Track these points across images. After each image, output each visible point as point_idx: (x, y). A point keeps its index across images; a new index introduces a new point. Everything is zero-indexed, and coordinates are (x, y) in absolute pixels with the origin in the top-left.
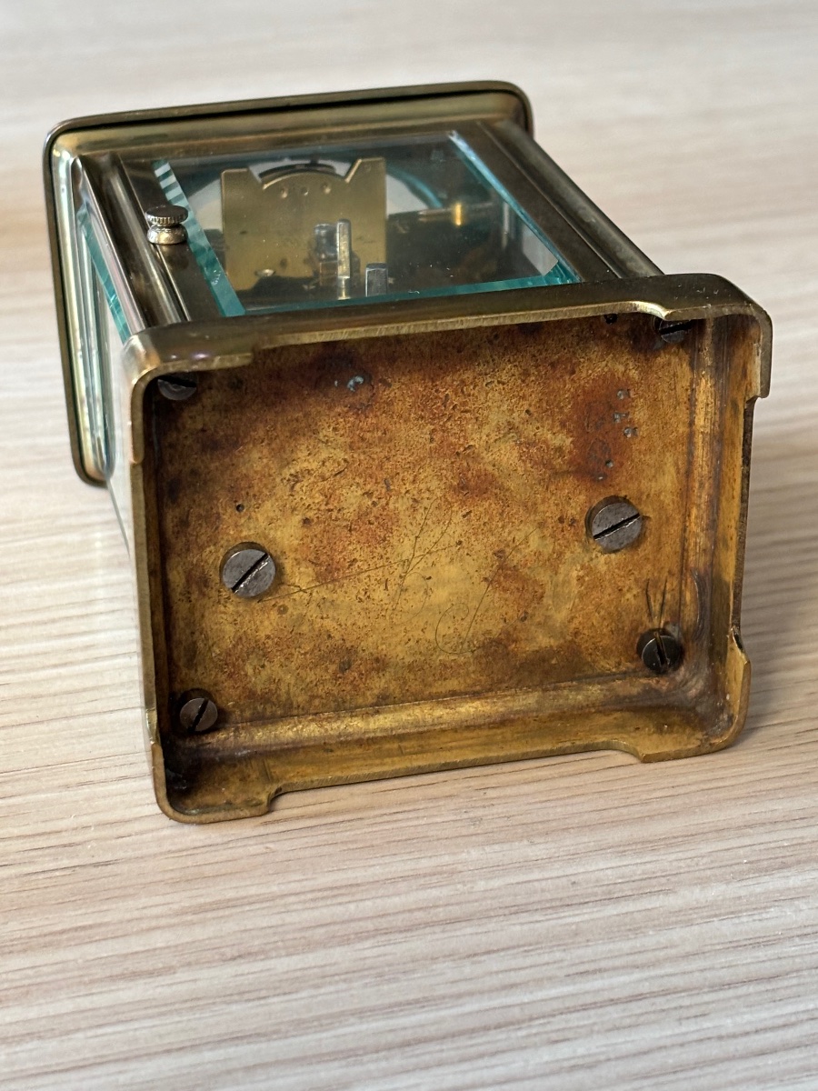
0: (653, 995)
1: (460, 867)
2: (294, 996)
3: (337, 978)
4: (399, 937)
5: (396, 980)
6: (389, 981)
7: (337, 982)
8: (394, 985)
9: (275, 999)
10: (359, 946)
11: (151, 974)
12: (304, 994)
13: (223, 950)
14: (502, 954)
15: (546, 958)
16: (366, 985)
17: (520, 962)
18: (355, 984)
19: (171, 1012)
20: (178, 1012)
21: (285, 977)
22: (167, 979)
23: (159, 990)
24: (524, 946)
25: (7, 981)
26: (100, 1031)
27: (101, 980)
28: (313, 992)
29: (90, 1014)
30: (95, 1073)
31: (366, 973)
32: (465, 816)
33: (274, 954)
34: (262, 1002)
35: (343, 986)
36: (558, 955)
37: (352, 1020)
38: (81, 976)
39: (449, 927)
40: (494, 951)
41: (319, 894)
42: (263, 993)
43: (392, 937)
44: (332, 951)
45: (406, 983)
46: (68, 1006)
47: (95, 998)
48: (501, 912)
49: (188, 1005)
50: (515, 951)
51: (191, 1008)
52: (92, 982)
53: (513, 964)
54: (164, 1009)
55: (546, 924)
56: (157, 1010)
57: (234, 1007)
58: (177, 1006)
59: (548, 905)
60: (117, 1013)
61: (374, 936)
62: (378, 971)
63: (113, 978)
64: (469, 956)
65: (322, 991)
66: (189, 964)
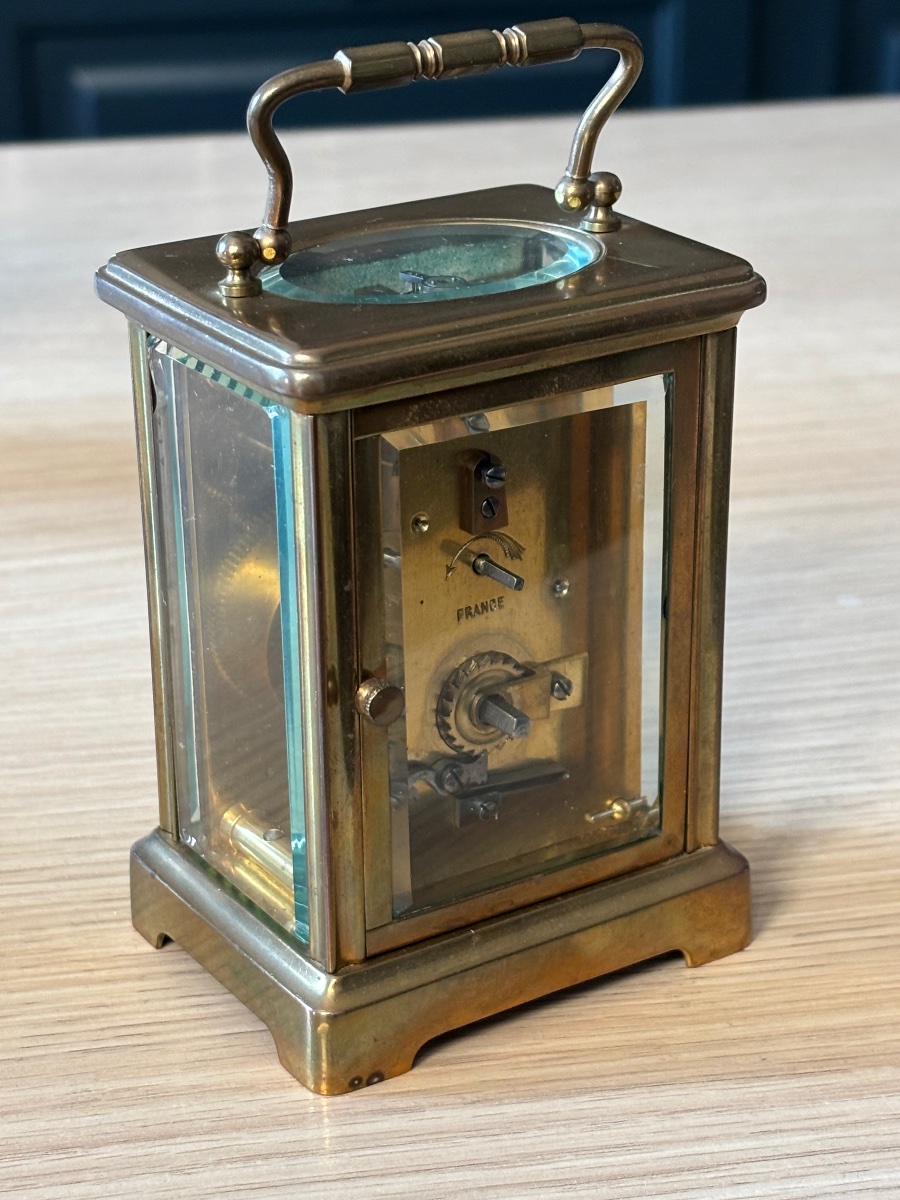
0: (823, 1152)
1: (667, 1041)
2: (522, 1135)
3: (558, 1123)
4: (612, 1094)
5: (608, 1128)
6: (602, 1129)
7: (559, 1126)
8: (605, 1132)
9: (506, 1137)
10: (579, 1099)
11: (404, 1111)
12: (530, 1134)
13: (464, 1096)
14: (699, 1112)
15: (736, 1118)
16: (582, 1131)
17: (714, 1119)
18: (573, 1129)
19: (420, 1141)
20: (426, 1141)
21: (516, 1119)
22: (419, 1115)
23: (411, 1124)
24: (717, 1107)
25: (288, 1109)
26: (361, 1153)
27: (363, 1113)
28: (538, 1133)
29: (353, 1139)
30: (358, 1185)
31: (583, 1120)
32: (674, 1000)
33: (507, 1101)
34: (496, 1138)
35: (562, 1129)
36: (746, 1116)
37: (569, 1157)
38: (348, 1109)
39: (655, 1089)
40: (692, 1110)
41: (547, 1056)
42: (497, 1131)
43: (607, 1094)
44: (555, 1102)
45: (615, 1131)
47: (358, 1126)
48: (700, 1079)
50: (710, 1111)
51: (437, 1140)
52: (356, 1114)
53: (707, 1120)
54: (414, 1139)
55: (738, 1091)
56: (409, 1139)
57: (472, 1140)
58: (425, 1137)
59: (741, 1076)
60: (376, 1139)
61: (591, 1092)
62: (594, 1120)
63: (373, 1112)
64: (670, 1114)
65: (545, 1133)
66: (436, 1105)
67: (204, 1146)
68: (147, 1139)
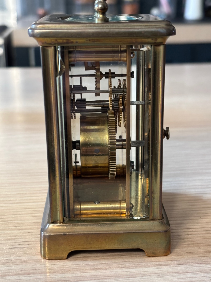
1: (181, 252)
2: (136, 278)
3: (147, 275)
4: (164, 267)
5: (162, 277)
6: (161, 277)
7: (147, 276)
8: (162, 278)
9: (131, 278)
10: (153, 268)
11: (100, 269)
12: (139, 278)
13: (119, 265)
14: (191, 273)
15: (203, 275)
16: (155, 277)
17: (195, 275)
18: (152, 277)
19: (104, 279)
20: (106, 279)
21: (135, 273)
22: (104, 271)
23: (102, 273)
24: (197, 272)
25: (65, 267)
27: (88, 269)
28: (141, 278)
29: (84, 277)
31: (155, 274)
33: (132, 268)
34: (128, 279)
35: (149, 277)
36: (206, 275)
38: (83, 268)
39: (177, 266)
40: (189, 272)
42: (128, 277)
43: (162, 266)
44: (147, 268)
45: (165, 278)
46: (79, 275)
47: (86, 273)
48: (191, 263)
49: (109, 277)
50: (194, 273)
51: (110, 278)
52: (86, 270)
53: (194, 276)
54: (103, 278)
55: (203, 267)
57: (121, 279)
58: (106, 278)
59: (203, 263)
60: (91, 278)
61: (158, 266)
62: (159, 274)
63: (91, 269)
64: (182, 273)
65: (143, 278)
66: (110, 268)
67: (38, 277)
68: (21, 275)
